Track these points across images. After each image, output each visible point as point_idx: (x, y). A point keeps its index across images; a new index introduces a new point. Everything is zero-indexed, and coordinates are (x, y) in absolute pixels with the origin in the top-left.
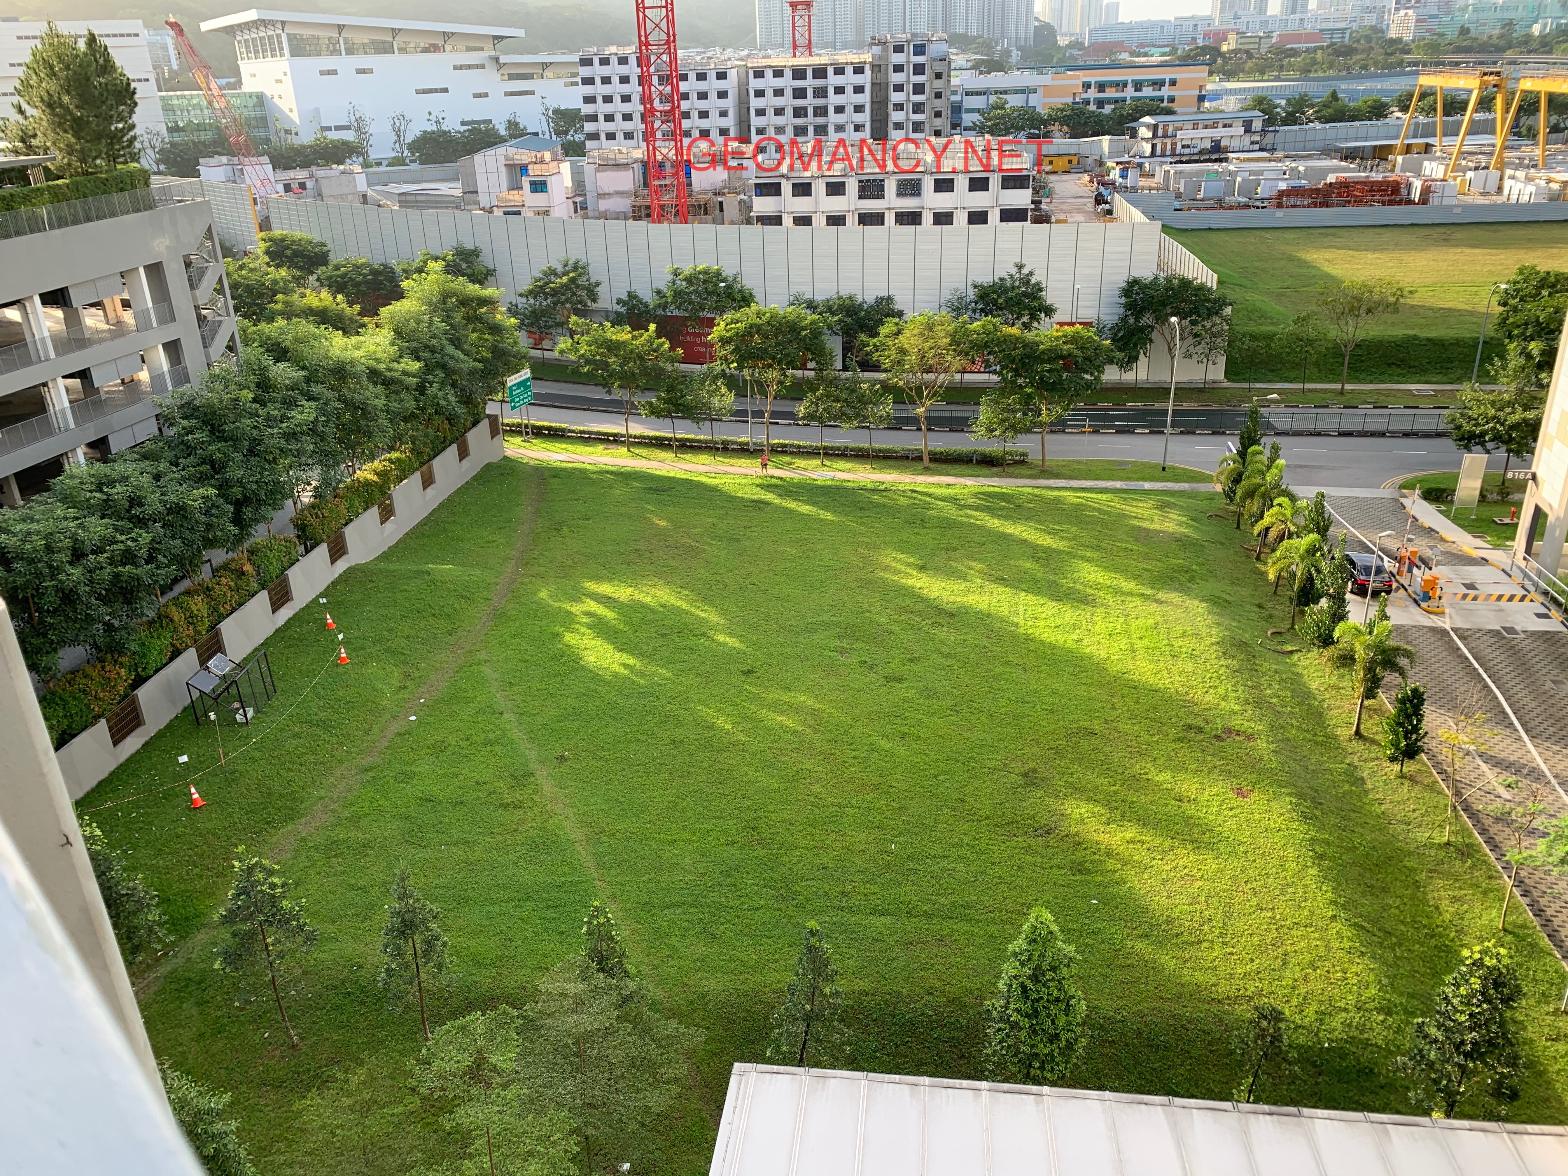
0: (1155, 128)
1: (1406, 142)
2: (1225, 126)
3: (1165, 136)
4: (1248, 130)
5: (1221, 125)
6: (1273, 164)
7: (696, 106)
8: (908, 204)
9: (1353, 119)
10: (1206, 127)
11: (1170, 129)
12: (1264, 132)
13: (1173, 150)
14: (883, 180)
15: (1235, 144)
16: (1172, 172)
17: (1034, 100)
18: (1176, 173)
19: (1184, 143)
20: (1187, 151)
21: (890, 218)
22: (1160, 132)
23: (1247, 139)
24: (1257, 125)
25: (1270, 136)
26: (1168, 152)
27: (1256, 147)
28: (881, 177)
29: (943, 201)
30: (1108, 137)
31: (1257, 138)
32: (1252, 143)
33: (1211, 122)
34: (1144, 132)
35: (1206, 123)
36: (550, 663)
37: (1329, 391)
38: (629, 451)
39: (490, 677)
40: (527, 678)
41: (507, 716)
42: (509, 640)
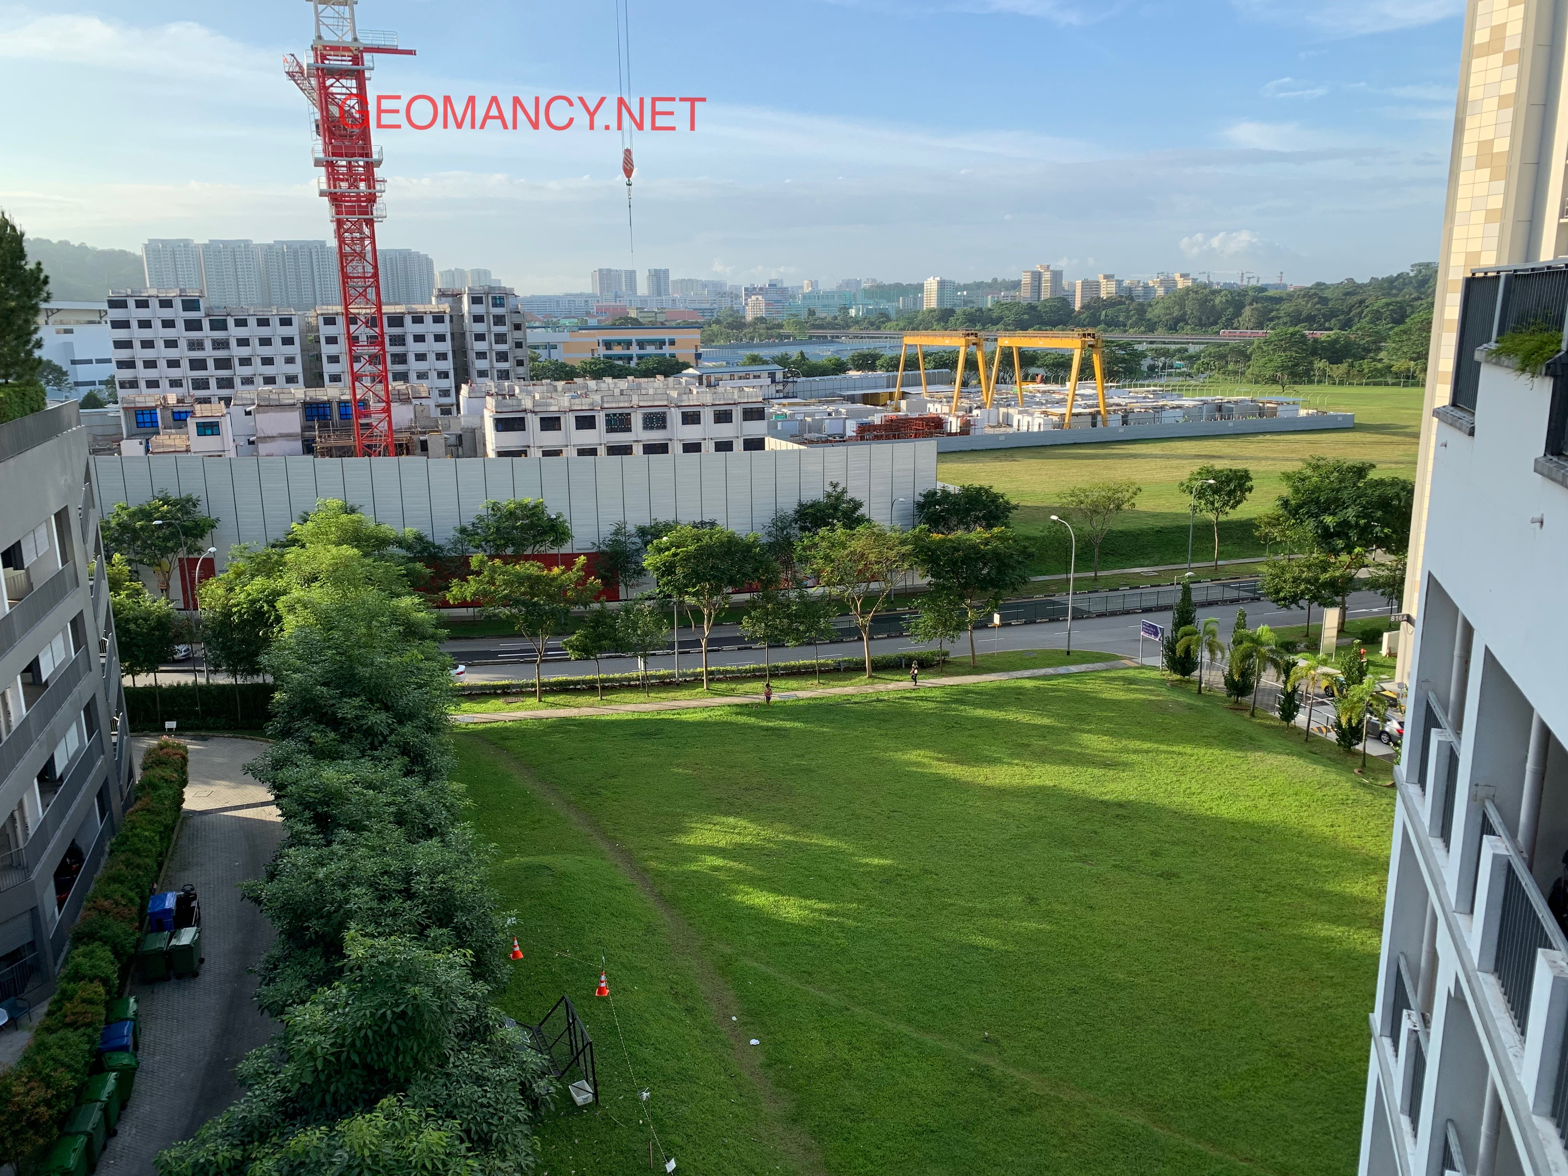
0: (700, 378)
1: (902, 390)
2: (755, 377)
4: (773, 381)
6: (814, 407)
7: (258, 353)
8: (656, 436)
10: (740, 378)
11: (713, 379)
14: (629, 414)
17: (555, 355)
21: (638, 449)
22: (705, 381)
23: (773, 388)
24: (779, 376)
25: (790, 385)
27: (781, 395)
28: (627, 411)
29: (692, 433)
31: (780, 387)
32: (777, 391)
33: (743, 374)
35: (740, 374)
36: (817, 939)
37: (1085, 579)
38: (540, 701)
39: (770, 971)
40: (816, 962)
41: (857, 1010)
42: (728, 924)
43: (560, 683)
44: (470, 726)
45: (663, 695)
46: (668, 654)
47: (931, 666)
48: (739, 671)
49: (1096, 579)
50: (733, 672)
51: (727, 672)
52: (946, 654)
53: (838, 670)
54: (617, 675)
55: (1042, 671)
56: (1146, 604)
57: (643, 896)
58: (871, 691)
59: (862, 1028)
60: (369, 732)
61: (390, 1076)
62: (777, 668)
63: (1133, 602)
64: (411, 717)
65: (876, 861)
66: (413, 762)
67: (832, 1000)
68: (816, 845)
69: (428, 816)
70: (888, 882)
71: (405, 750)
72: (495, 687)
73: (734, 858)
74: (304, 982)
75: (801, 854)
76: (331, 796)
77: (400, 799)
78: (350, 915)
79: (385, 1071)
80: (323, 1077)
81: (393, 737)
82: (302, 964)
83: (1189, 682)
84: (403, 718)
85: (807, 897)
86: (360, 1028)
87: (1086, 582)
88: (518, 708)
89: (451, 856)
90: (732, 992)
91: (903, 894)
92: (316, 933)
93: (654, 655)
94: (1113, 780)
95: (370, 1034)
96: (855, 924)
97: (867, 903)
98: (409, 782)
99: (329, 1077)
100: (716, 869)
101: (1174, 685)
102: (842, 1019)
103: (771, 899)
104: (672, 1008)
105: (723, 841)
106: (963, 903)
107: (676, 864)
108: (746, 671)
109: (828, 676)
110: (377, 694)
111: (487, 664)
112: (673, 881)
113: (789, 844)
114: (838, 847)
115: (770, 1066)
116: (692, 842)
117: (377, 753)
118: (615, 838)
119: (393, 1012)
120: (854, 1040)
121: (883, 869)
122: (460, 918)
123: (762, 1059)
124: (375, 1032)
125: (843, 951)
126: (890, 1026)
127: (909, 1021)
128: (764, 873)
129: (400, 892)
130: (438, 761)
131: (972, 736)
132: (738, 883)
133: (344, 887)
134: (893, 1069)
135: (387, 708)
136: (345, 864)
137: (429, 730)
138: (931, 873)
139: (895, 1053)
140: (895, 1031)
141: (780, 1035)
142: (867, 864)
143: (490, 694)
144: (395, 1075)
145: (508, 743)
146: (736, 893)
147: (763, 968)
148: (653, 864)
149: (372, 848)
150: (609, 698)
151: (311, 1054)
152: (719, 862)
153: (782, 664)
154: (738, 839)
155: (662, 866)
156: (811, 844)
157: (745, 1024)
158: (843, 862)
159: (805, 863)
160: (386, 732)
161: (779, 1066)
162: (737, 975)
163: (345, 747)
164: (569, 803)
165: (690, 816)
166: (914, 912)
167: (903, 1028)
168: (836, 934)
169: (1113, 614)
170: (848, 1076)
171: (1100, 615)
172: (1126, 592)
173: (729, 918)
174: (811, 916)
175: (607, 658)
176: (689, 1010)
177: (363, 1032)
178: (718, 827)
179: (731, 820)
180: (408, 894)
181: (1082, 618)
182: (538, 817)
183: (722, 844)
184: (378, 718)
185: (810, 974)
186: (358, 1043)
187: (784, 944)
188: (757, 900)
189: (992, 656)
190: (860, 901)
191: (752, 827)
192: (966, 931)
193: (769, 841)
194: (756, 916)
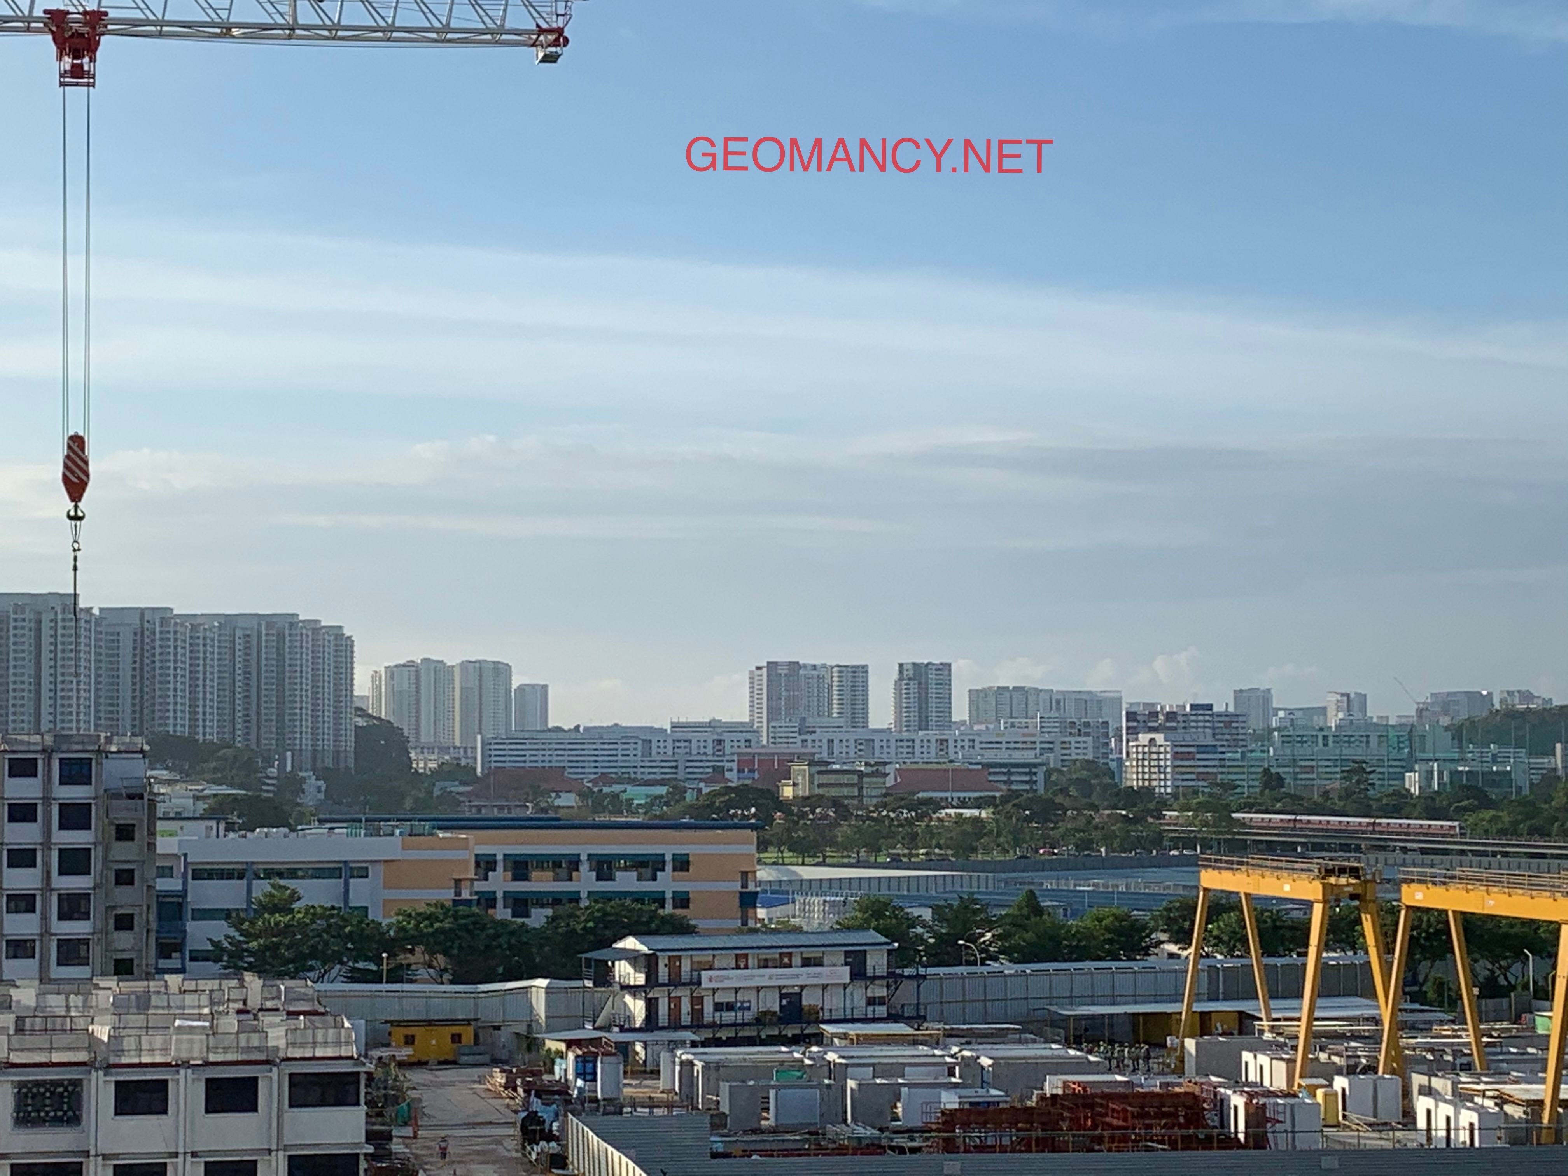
0: (648, 964)
1: (1198, 1007)
2: (807, 963)
3: (675, 981)
4: (859, 974)
5: (797, 960)
6: (923, 1049)
9: (1080, 953)
10: (765, 964)
11: (686, 966)
12: (893, 978)
13: (697, 1014)
15: (834, 1003)
16: (699, 1065)
17: (361, 893)
18: (707, 1067)
19: (720, 998)
20: (728, 1017)
22: (663, 973)
23: (859, 995)
24: (877, 962)
26: (686, 1020)
27: (882, 1011)
29: (141, 1137)
30: (543, 982)
31: (880, 991)
32: (871, 1002)
33: (775, 954)
34: (624, 971)
35: (765, 954)
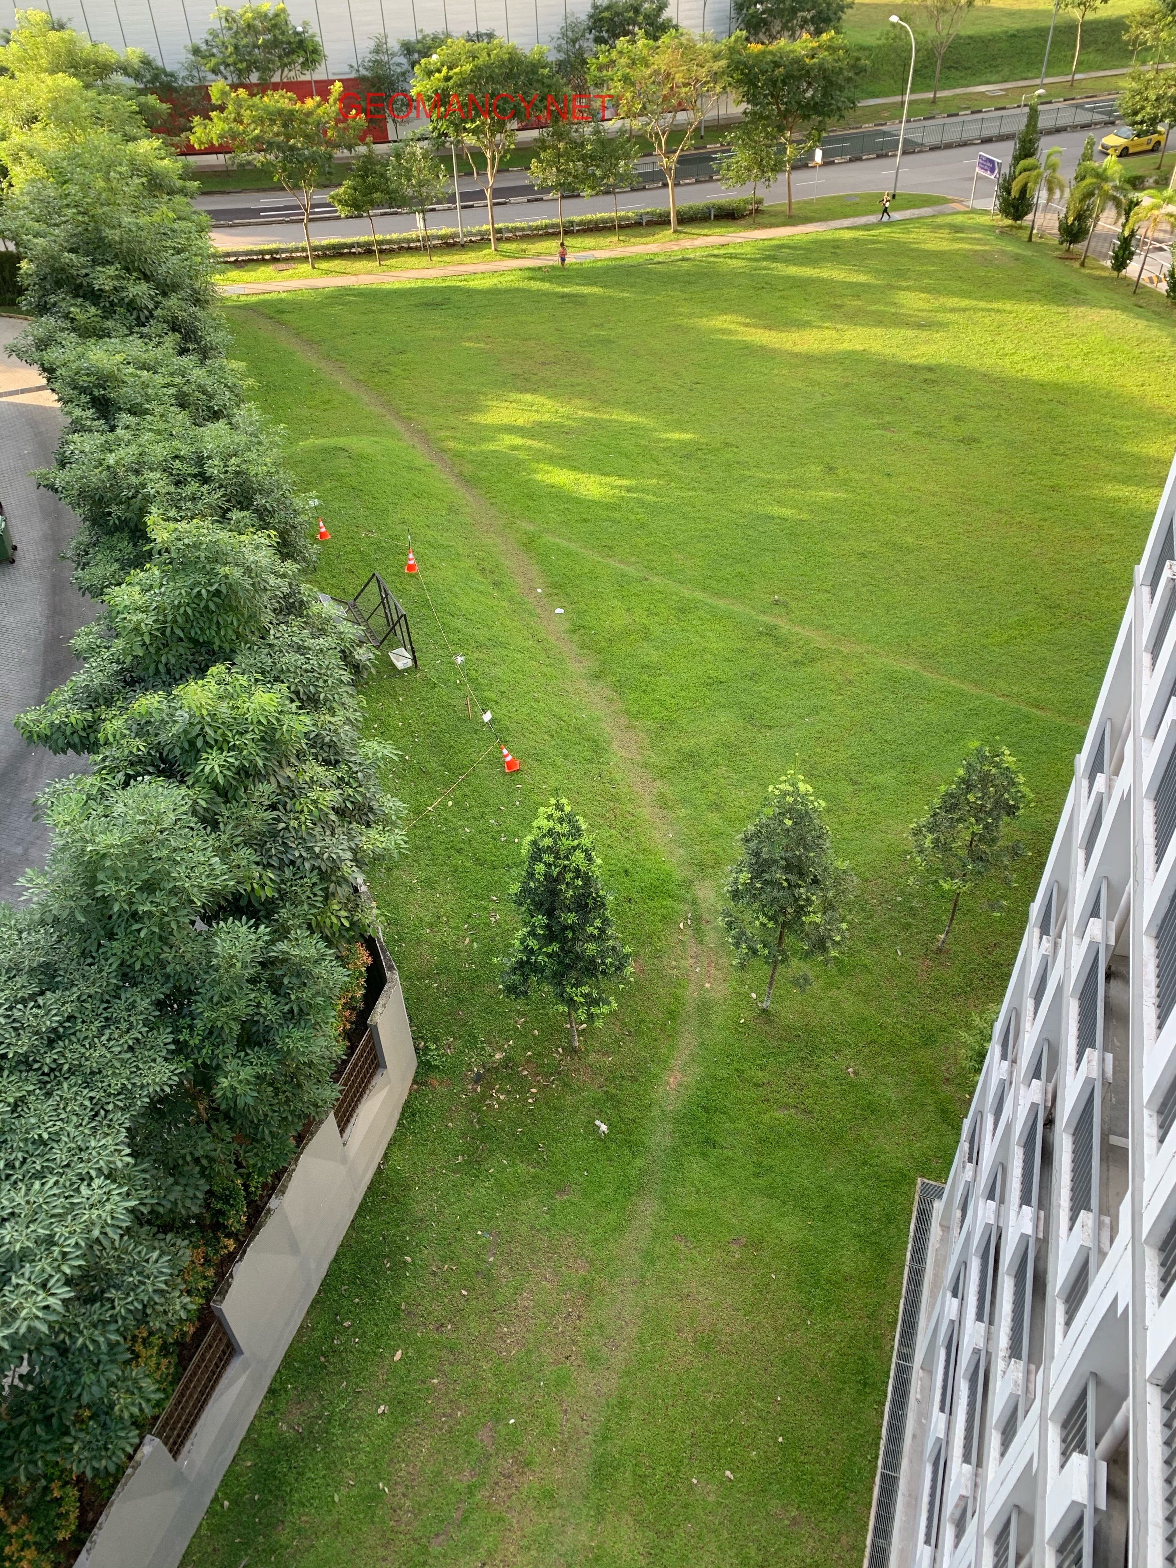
36: (617, 515)
37: (923, 101)
38: (314, 268)
39: (573, 547)
40: (617, 537)
41: (656, 580)
42: (530, 503)
43: (333, 247)
44: (243, 298)
45: (446, 258)
46: (449, 209)
47: (743, 217)
48: (530, 228)
49: (934, 101)
50: (523, 229)
51: (516, 229)
52: (760, 202)
53: (638, 224)
54: (394, 236)
55: (863, 220)
56: (986, 133)
57: (443, 476)
58: (676, 248)
59: (660, 596)
60: (132, 306)
61: (216, 648)
62: (571, 223)
63: (972, 131)
64: (175, 287)
65: (676, 436)
66: (186, 338)
67: (631, 571)
68: (616, 421)
69: (211, 397)
70: (688, 457)
71: (175, 327)
72: (262, 253)
73: (532, 437)
74: (116, 566)
75: (600, 431)
76: (105, 379)
77: (178, 380)
78: (148, 500)
79: (210, 643)
80: (152, 650)
81: (158, 312)
82: (112, 548)
83: (1020, 227)
84: (166, 289)
85: (606, 474)
86: (179, 606)
87: (922, 106)
88: (291, 276)
89: (241, 439)
90: (536, 567)
91: (703, 468)
92: (119, 518)
93: (433, 210)
94: (926, 342)
95: (189, 611)
96: (655, 499)
97: (667, 478)
98: (186, 361)
99: (158, 649)
100: (515, 448)
101: (1004, 232)
102: (641, 588)
103: (572, 477)
104: (480, 582)
105: (521, 419)
106: (762, 475)
107: (474, 444)
108: (538, 228)
109: (628, 231)
110: (133, 262)
111: (249, 224)
112: (472, 461)
113: (588, 421)
114: (638, 423)
115: (574, 631)
116: (489, 421)
117: (145, 330)
118: (409, 418)
119: (208, 591)
120: (652, 607)
121: (684, 444)
122: (259, 500)
123: (567, 626)
124: (194, 609)
125: (643, 526)
126: (686, 593)
127: (704, 589)
128: (564, 452)
129: (195, 476)
130: (213, 338)
131: (782, 297)
132: (538, 462)
133: (137, 473)
134: (687, 631)
135: (147, 278)
136: (133, 449)
137: (197, 302)
138: (732, 446)
139: (691, 617)
140: (691, 597)
141: (582, 605)
142: (667, 440)
143: (258, 260)
144: (220, 647)
145: (286, 317)
146: (535, 471)
147: (565, 543)
148: (451, 444)
149: (159, 433)
150: (388, 262)
151: (136, 630)
152: (518, 441)
153: (576, 219)
154: (536, 417)
155: (460, 447)
156: (610, 421)
157: (550, 595)
158: (643, 437)
159: (605, 441)
160: (151, 306)
161: (582, 631)
162: (541, 551)
163: (110, 324)
164: (358, 381)
165: (485, 394)
166: (713, 486)
167: (699, 595)
168: (636, 509)
169: (949, 146)
170: (646, 638)
171: (934, 148)
172: (966, 118)
173: (530, 496)
174: (611, 492)
175: (383, 214)
176: (496, 584)
177: (182, 610)
178: (514, 405)
179: (528, 397)
180: (204, 479)
181: (914, 152)
182: (327, 397)
183: (520, 422)
184: (139, 290)
185: (610, 548)
186: (179, 619)
187: (585, 521)
188: (557, 479)
189: (810, 202)
190: (660, 477)
191: (550, 404)
192: (763, 502)
193: (568, 418)
194: (558, 495)
